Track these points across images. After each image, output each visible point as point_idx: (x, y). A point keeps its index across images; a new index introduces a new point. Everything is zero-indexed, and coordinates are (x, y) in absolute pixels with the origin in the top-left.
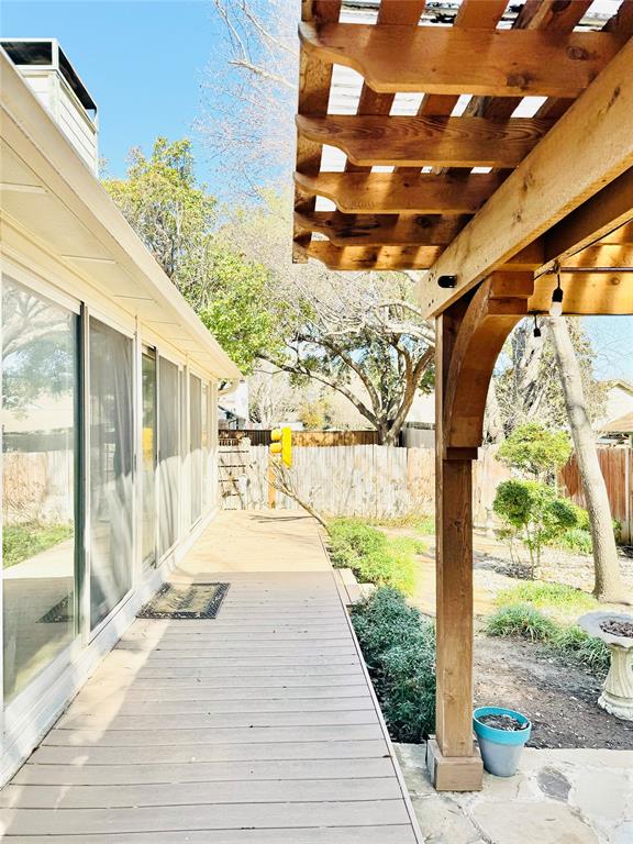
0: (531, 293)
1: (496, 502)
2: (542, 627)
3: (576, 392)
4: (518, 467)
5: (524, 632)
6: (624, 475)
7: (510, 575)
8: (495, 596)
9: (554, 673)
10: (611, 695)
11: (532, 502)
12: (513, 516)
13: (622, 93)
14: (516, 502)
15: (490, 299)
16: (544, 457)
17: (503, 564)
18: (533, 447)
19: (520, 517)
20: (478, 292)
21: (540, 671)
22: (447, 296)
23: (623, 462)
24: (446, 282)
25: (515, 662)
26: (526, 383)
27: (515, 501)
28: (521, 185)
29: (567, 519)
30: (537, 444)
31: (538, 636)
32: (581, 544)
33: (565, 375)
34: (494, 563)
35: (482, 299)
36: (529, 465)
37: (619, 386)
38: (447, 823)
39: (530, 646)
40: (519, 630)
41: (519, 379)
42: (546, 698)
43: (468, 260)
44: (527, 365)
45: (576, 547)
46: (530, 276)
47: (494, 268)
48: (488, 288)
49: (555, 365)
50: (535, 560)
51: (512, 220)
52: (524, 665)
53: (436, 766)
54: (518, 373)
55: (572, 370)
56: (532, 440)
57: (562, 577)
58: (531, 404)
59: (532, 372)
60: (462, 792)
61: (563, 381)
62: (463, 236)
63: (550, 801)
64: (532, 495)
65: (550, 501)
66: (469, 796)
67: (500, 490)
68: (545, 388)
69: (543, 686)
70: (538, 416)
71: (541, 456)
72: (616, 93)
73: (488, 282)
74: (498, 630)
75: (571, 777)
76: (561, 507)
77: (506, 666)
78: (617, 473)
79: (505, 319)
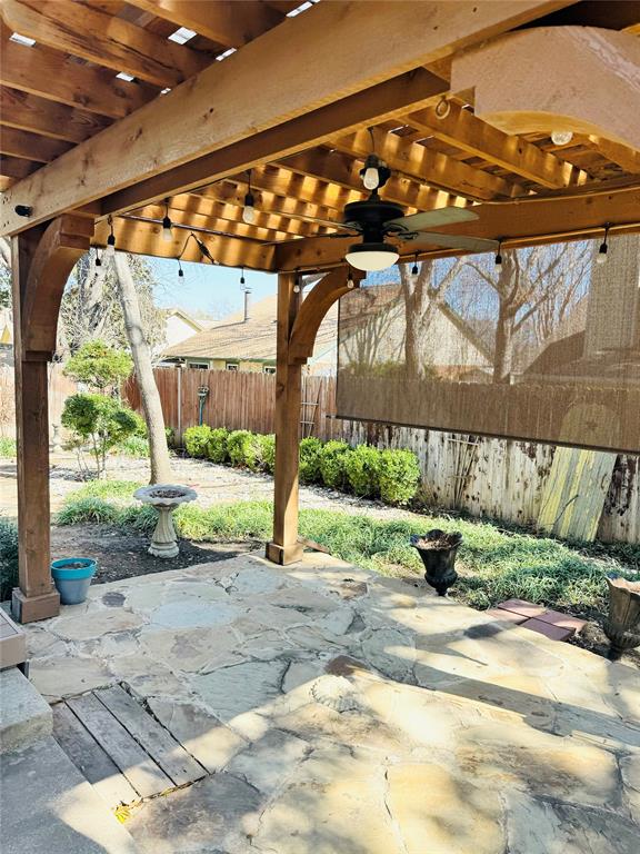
0: (93, 235)
1: (64, 416)
2: (107, 511)
3: (134, 314)
4: (85, 381)
5: (92, 518)
6: (177, 391)
7: (77, 480)
8: (63, 498)
9: (116, 541)
10: (156, 543)
11: (97, 412)
12: (80, 426)
13: (144, 134)
14: (82, 414)
15: (60, 234)
16: (109, 373)
17: (71, 473)
18: (98, 363)
19: (86, 427)
20: (51, 226)
21: (104, 542)
22: (23, 222)
23: (176, 380)
24: (22, 211)
25: (84, 540)
26: (91, 303)
27: (82, 412)
28: (83, 158)
29: (128, 425)
30: (101, 361)
31: (103, 519)
32: (141, 450)
33: (125, 299)
34: (62, 472)
35: (54, 232)
36: (94, 380)
37: (177, 314)
38: (33, 639)
39: (96, 528)
40: (88, 516)
41: (84, 299)
42: (109, 557)
43: (42, 198)
44: (91, 286)
45: (138, 453)
46: (92, 222)
47: (66, 211)
48: (59, 225)
49: (117, 289)
50: (101, 464)
51: (77, 182)
52: (91, 541)
53: (21, 605)
54: (83, 293)
55: (131, 296)
56: (97, 357)
57: (124, 477)
58: (96, 325)
59: (97, 295)
60: (44, 620)
61: (123, 304)
62: (37, 177)
63: (110, 609)
64: (98, 406)
65: (113, 411)
66: (49, 621)
67: (67, 403)
68: (109, 310)
69: (106, 551)
70: (103, 336)
71: (105, 371)
72: (141, 132)
73: (59, 220)
74: (68, 520)
75: (125, 594)
76: (124, 415)
77: (76, 544)
78: (172, 389)
79: (74, 251)
